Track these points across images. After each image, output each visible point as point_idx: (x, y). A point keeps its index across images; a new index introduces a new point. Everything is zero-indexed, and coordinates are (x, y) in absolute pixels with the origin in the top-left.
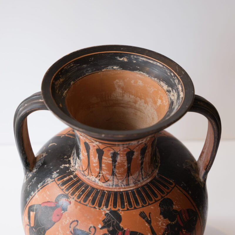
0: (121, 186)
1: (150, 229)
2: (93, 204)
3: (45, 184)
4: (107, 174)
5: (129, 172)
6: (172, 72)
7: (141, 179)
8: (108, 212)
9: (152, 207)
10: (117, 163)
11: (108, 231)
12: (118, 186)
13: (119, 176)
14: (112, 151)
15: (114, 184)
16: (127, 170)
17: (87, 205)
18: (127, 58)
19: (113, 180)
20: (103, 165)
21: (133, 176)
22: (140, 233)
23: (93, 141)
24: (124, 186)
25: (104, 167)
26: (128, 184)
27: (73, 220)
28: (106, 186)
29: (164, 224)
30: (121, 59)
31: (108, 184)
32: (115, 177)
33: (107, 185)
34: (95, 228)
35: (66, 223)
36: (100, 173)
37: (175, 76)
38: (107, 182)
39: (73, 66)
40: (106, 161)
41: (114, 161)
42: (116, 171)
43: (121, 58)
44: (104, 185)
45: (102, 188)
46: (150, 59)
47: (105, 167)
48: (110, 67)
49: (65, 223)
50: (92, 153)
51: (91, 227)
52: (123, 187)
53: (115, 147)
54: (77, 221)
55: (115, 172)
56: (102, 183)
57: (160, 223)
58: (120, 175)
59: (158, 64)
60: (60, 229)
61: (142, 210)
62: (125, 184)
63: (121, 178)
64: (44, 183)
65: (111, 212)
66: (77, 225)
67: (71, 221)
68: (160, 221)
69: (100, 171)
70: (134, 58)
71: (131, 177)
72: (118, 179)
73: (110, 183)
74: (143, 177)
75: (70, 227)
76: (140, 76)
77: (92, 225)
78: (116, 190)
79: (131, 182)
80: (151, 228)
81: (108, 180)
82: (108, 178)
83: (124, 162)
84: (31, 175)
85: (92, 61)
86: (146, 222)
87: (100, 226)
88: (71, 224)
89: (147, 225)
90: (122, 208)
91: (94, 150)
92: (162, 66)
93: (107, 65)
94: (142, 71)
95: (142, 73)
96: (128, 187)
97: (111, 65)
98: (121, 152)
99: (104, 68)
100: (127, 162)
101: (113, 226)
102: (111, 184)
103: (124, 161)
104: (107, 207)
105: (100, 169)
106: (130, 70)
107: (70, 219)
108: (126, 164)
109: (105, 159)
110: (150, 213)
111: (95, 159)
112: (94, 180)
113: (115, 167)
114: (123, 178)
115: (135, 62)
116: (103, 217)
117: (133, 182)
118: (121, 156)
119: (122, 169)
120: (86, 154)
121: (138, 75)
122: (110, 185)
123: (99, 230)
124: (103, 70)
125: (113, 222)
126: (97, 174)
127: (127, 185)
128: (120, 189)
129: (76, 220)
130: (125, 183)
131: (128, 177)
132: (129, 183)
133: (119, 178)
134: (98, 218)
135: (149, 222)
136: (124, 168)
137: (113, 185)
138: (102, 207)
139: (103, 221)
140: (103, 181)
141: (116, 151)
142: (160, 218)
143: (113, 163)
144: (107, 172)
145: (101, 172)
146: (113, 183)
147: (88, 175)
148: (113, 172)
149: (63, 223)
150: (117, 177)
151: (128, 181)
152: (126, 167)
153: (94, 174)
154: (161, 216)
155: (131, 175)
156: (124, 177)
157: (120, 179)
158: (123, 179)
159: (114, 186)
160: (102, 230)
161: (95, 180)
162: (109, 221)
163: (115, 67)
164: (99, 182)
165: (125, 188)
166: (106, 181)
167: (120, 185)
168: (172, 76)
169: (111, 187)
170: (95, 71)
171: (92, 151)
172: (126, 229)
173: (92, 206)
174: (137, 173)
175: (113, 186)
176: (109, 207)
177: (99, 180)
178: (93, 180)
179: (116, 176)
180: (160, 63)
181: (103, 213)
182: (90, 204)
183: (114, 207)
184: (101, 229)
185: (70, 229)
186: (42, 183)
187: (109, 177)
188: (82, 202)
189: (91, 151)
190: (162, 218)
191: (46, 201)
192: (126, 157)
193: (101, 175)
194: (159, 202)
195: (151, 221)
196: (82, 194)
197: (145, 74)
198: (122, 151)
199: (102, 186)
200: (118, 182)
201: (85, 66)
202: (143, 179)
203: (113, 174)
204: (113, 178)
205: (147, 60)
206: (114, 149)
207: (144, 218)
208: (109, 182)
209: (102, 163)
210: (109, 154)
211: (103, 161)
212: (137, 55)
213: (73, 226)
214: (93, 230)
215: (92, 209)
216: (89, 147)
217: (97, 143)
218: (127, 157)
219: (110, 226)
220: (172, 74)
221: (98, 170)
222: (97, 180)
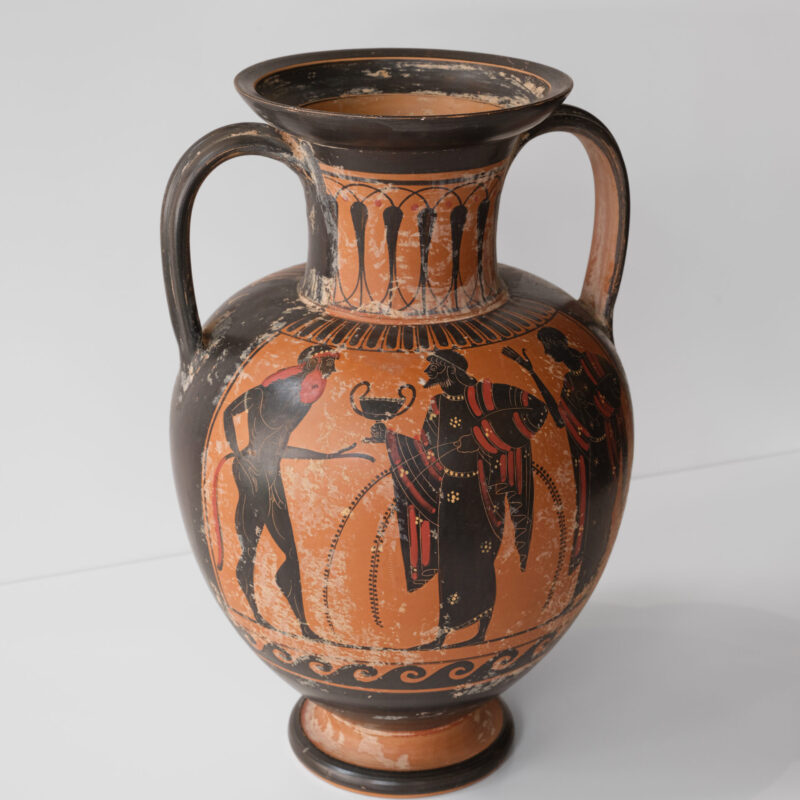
0: (443, 312)
1: (532, 379)
2: (394, 346)
3: (259, 346)
4: (409, 282)
5: (456, 277)
6: (500, 70)
7: (481, 299)
8: (432, 354)
9: (524, 340)
10: (431, 246)
11: (444, 389)
12: (436, 312)
13: (436, 286)
14: (421, 208)
15: (427, 309)
16: (451, 266)
17: (379, 351)
18: (387, 71)
19: (424, 299)
20: (399, 259)
21: (465, 288)
22: (514, 388)
23: (378, 185)
24: (449, 311)
25: (400, 263)
26: (457, 309)
27: (356, 383)
28: (410, 317)
29: (560, 372)
30: (376, 74)
31: (413, 311)
32: (427, 288)
33: (411, 315)
34: (411, 387)
35: (340, 395)
36: (391, 286)
37: (509, 73)
38: (408, 305)
39: (279, 83)
40: (406, 245)
41: (425, 240)
42: (430, 270)
43: (374, 71)
44: (403, 315)
45: (401, 323)
46: (441, 63)
47: (404, 263)
48: (355, 91)
49: (336, 397)
50: (372, 232)
51: (402, 388)
52: (447, 314)
53: (429, 192)
54: (367, 384)
55: (426, 276)
56: (397, 312)
57: (551, 369)
58: (437, 283)
59: (463, 67)
60: (326, 413)
61: (505, 344)
62: (450, 308)
63: (441, 290)
64: (255, 345)
65: (439, 353)
66: (368, 391)
67: (351, 387)
68: (549, 365)
69: (391, 279)
70: (402, 68)
71: (460, 289)
72: (434, 295)
73: (417, 306)
74: (485, 296)
75: (352, 401)
76: (425, 99)
77: (404, 384)
78: (432, 322)
79: (463, 303)
80: (535, 376)
81: (413, 301)
82: (411, 294)
83: (446, 243)
84: (208, 356)
85: (312, 79)
86: (521, 367)
87: (423, 382)
88: (352, 394)
89: (524, 370)
90: (459, 343)
91: (376, 220)
92: (472, 69)
93: (347, 88)
94: (429, 89)
95: (429, 92)
96: (457, 313)
97: (356, 86)
98: (442, 210)
99: (342, 93)
100: (451, 241)
101: (452, 377)
102: (419, 310)
103: (445, 239)
104: (426, 345)
105: (391, 273)
106: (401, 91)
107: (348, 383)
108: (449, 248)
109: (405, 239)
110: (524, 350)
111: (379, 246)
112: (378, 310)
113: (426, 261)
114: (445, 291)
115: (407, 75)
116: (423, 364)
117: (467, 305)
118: (440, 223)
119: (443, 264)
120: (354, 243)
121: (421, 99)
122: (417, 314)
123: (422, 390)
124: (342, 96)
125: (450, 370)
126: (383, 292)
127: (454, 310)
128: (441, 318)
129: (361, 381)
130: (449, 304)
131: (456, 288)
132: (459, 305)
133: (436, 291)
134: (413, 366)
135: (528, 366)
136: (445, 262)
137: (424, 311)
138: (415, 347)
139: (427, 371)
140: (400, 306)
141: (431, 207)
142: (548, 359)
143: (421, 247)
144: (409, 278)
145: (394, 282)
146: (424, 305)
147: (361, 304)
148: (423, 273)
149: (333, 398)
150: (433, 289)
151: (455, 299)
152: (450, 259)
153: (376, 294)
154: (549, 356)
155: (462, 284)
156: (448, 288)
157: (439, 294)
158: (445, 295)
159: (427, 314)
160: (428, 390)
161: (380, 309)
162: (440, 369)
163: (366, 90)
164: (391, 311)
165: (451, 317)
166: (408, 303)
167: (439, 310)
168: (502, 78)
169: (420, 317)
170: (326, 96)
171: (375, 222)
172: (481, 380)
173: (390, 349)
174: (473, 278)
175: (424, 314)
176: (432, 347)
177: (390, 305)
178: (376, 309)
179: (429, 285)
180: (467, 65)
181: (422, 357)
182: (386, 349)
183: (441, 344)
184: (426, 387)
185: (354, 404)
186: (249, 349)
187: (414, 291)
188: (365, 347)
189: (369, 225)
190: (552, 360)
191: (276, 371)
192: (449, 227)
193: (394, 289)
194: (536, 332)
195: (529, 362)
196: (360, 337)
197: (436, 93)
198: (442, 205)
199: (399, 319)
200: (434, 302)
201: (301, 87)
202: (484, 299)
203: (423, 281)
204: (424, 292)
205: (435, 66)
206: (428, 200)
207: (514, 359)
208: (414, 306)
209: (397, 252)
210: (415, 217)
211: (400, 244)
212: (410, 62)
213: (357, 396)
214: (408, 393)
215: (396, 354)
216: (367, 211)
217: (388, 189)
218: (452, 227)
219: (446, 378)
220: (502, 74)
221: (386, 278)
222: (385, 307)
